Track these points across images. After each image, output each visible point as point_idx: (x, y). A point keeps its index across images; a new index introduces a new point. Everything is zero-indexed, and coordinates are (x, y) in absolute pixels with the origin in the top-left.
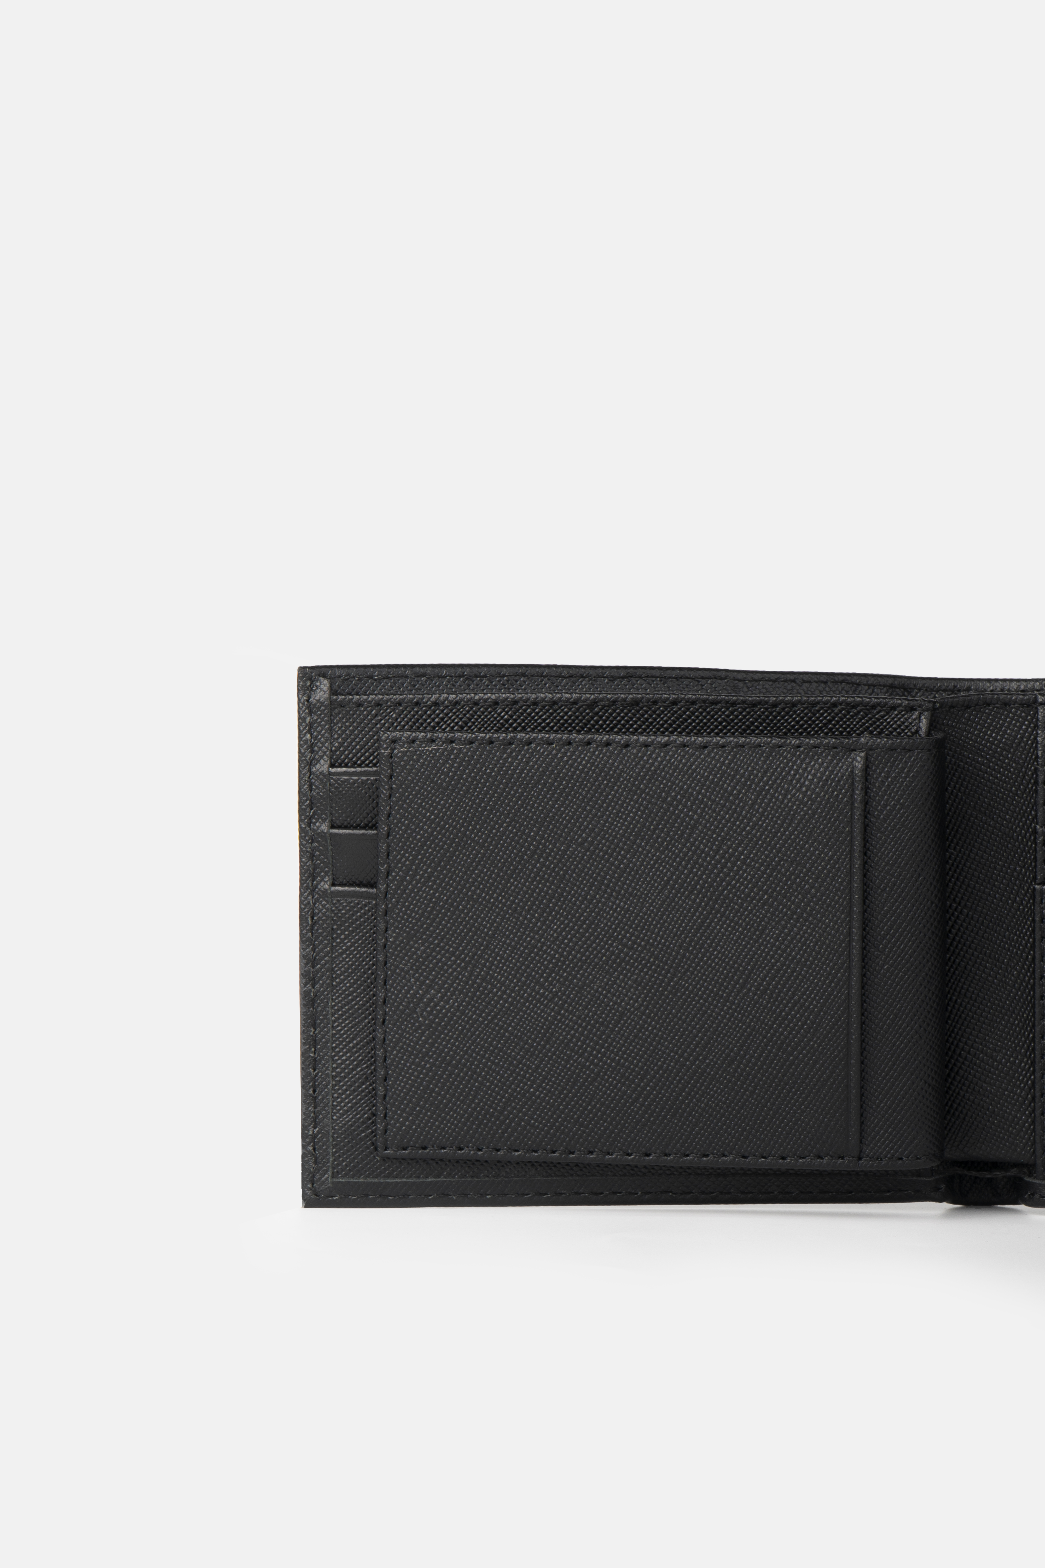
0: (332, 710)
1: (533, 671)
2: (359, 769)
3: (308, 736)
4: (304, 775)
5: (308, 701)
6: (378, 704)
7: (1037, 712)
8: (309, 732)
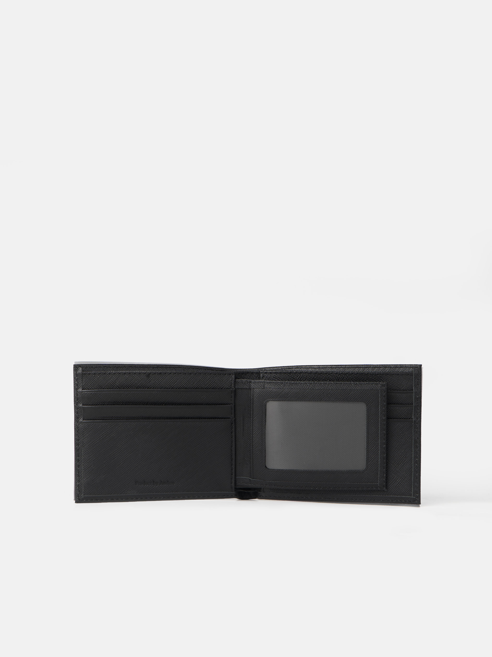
0: (83, 375)
1: (133, 366)
2: (90, 390)
3: (76, 382)
4: (75, 392)
5: (76, 373)
6: (95, 374)
7: (260, 375)
8: (77, 381)
